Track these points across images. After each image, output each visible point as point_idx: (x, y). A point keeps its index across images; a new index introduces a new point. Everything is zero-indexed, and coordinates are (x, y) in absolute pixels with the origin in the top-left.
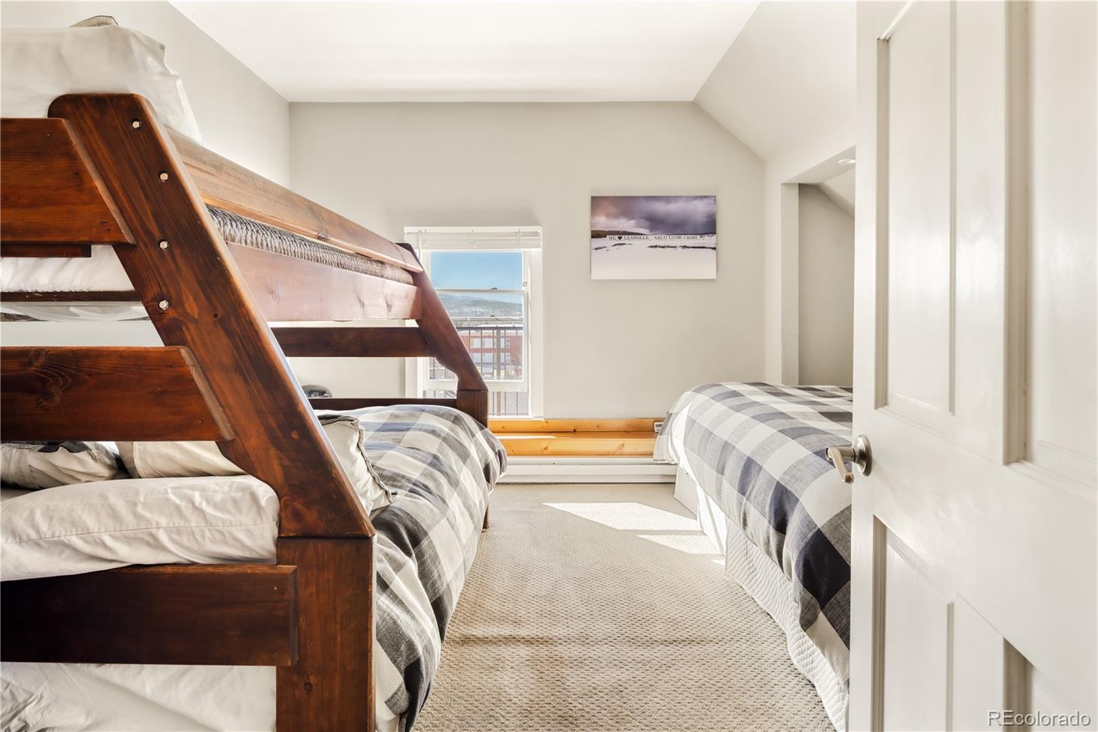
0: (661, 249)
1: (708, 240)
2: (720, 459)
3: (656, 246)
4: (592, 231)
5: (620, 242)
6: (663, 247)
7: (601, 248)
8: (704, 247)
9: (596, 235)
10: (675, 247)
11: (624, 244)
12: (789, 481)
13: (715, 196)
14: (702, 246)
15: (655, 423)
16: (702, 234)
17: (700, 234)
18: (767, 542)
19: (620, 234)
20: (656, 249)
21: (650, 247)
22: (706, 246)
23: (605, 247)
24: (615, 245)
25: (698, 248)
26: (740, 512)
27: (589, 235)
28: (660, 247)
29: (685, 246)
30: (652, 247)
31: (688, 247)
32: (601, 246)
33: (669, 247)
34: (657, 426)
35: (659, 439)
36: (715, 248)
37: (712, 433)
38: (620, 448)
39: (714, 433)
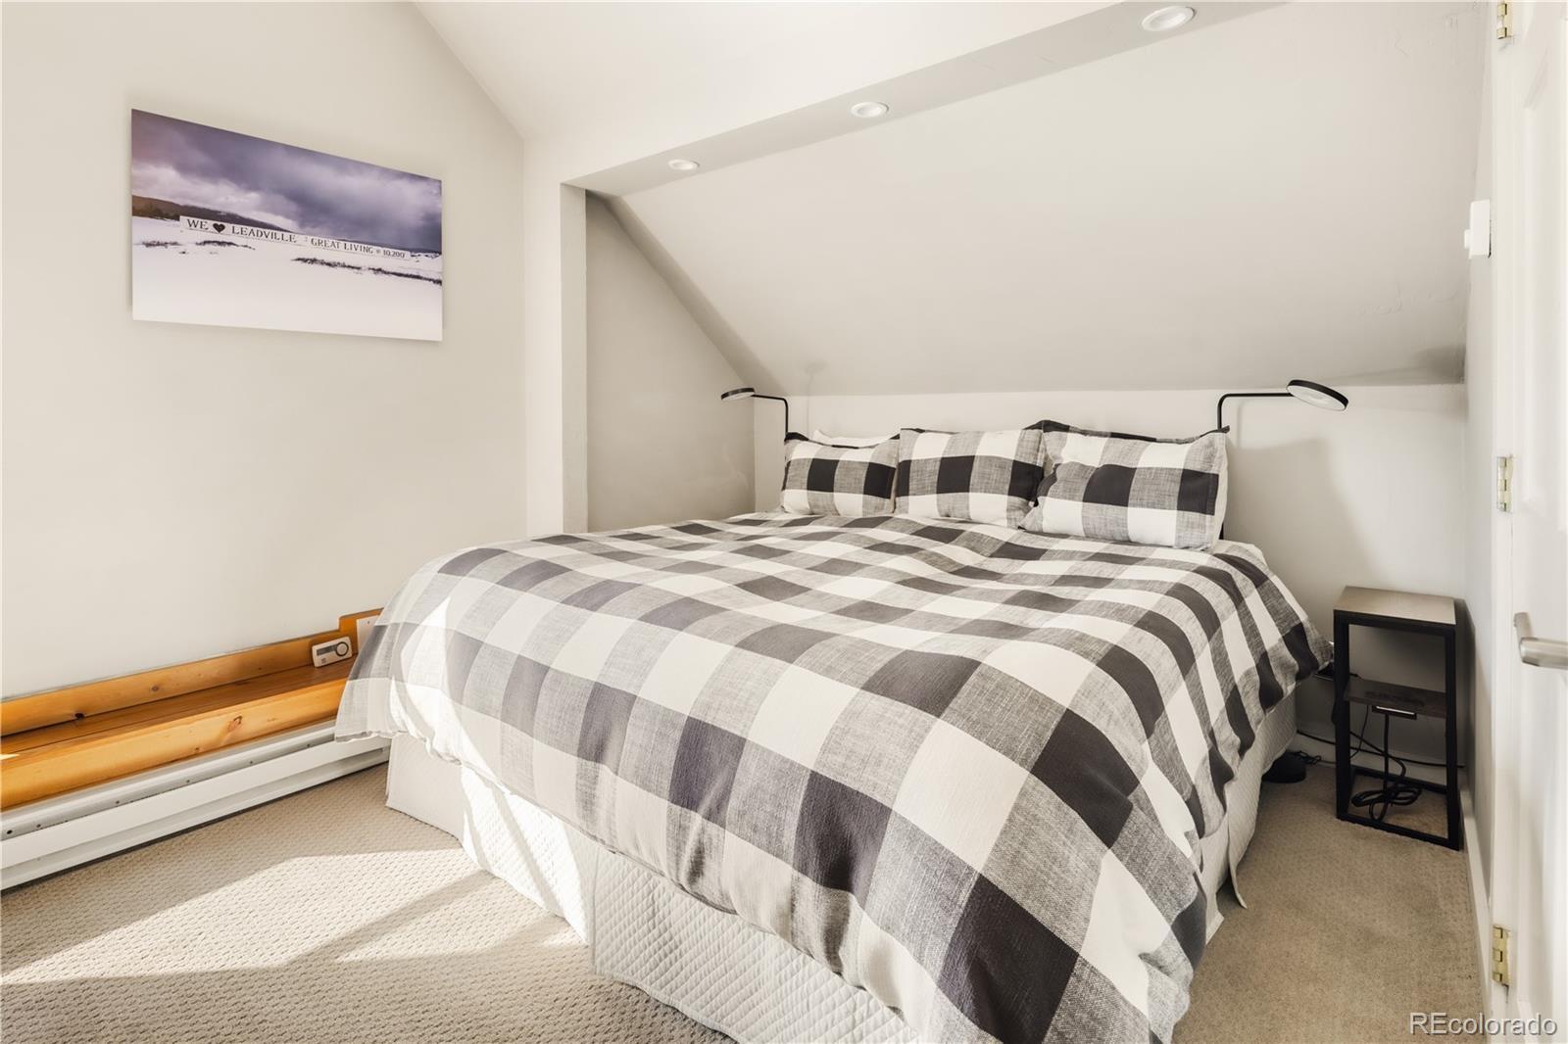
0: (326, 267)
1: (424, 264)
2: (587, 725)
3: (314, 261)
4: (135, 199)
5: (219, 237)
6: (329, 264)
7: (165, 244)
8: (418, 277)
9: (147, 208)
10: (359, 268)
11: (230, 244)
12: (844, 765)
13: (440, 181)
14: (415, 274)
15: (315, 648)
16: (414, 251)
17: (411, 250)
18: (786, 909)
19: (221, 219)
20: (315, 266)
21: (299, 259)
22: (421, 275)
23: (175, 244)
24: (205, 243)
25: (407, 276)
26: (678, 856)
27: (125, 206)
28: (323, 263)
29: (380, 270)
30: (305, 260)
31: (385, 273)
32: (163, 240)
33: (344, 266)
34: (320, 652)
35: (352, 688)
36: (439, 282)
37: (545, 669)
38: (230, 729)
39: (552, 666)
